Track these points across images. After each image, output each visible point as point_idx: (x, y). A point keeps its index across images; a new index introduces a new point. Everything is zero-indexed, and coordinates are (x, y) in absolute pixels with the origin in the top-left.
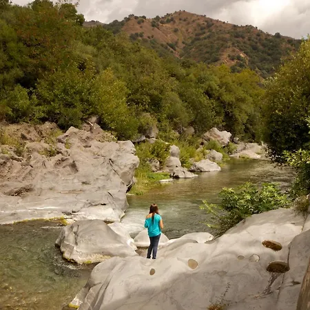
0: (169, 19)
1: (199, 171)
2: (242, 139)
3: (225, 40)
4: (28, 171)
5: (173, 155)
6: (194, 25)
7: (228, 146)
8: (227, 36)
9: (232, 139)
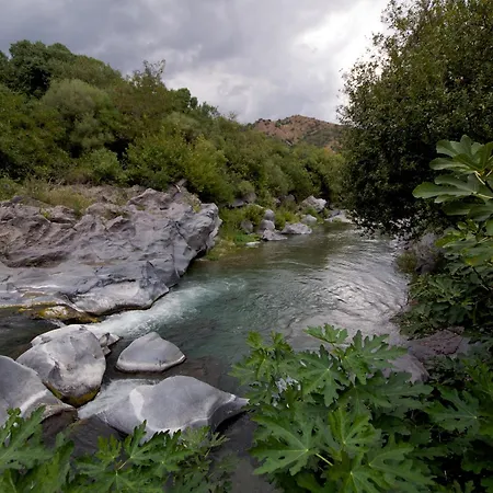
0: (288, 121)
1: (290, 234)
2: (337, 206)
3: (329, 135)
4: (68, 235)
5: (268, 219)
6: (306, 125)
7: (323, 211)
8: (331, 132)
9: (328, 206)
